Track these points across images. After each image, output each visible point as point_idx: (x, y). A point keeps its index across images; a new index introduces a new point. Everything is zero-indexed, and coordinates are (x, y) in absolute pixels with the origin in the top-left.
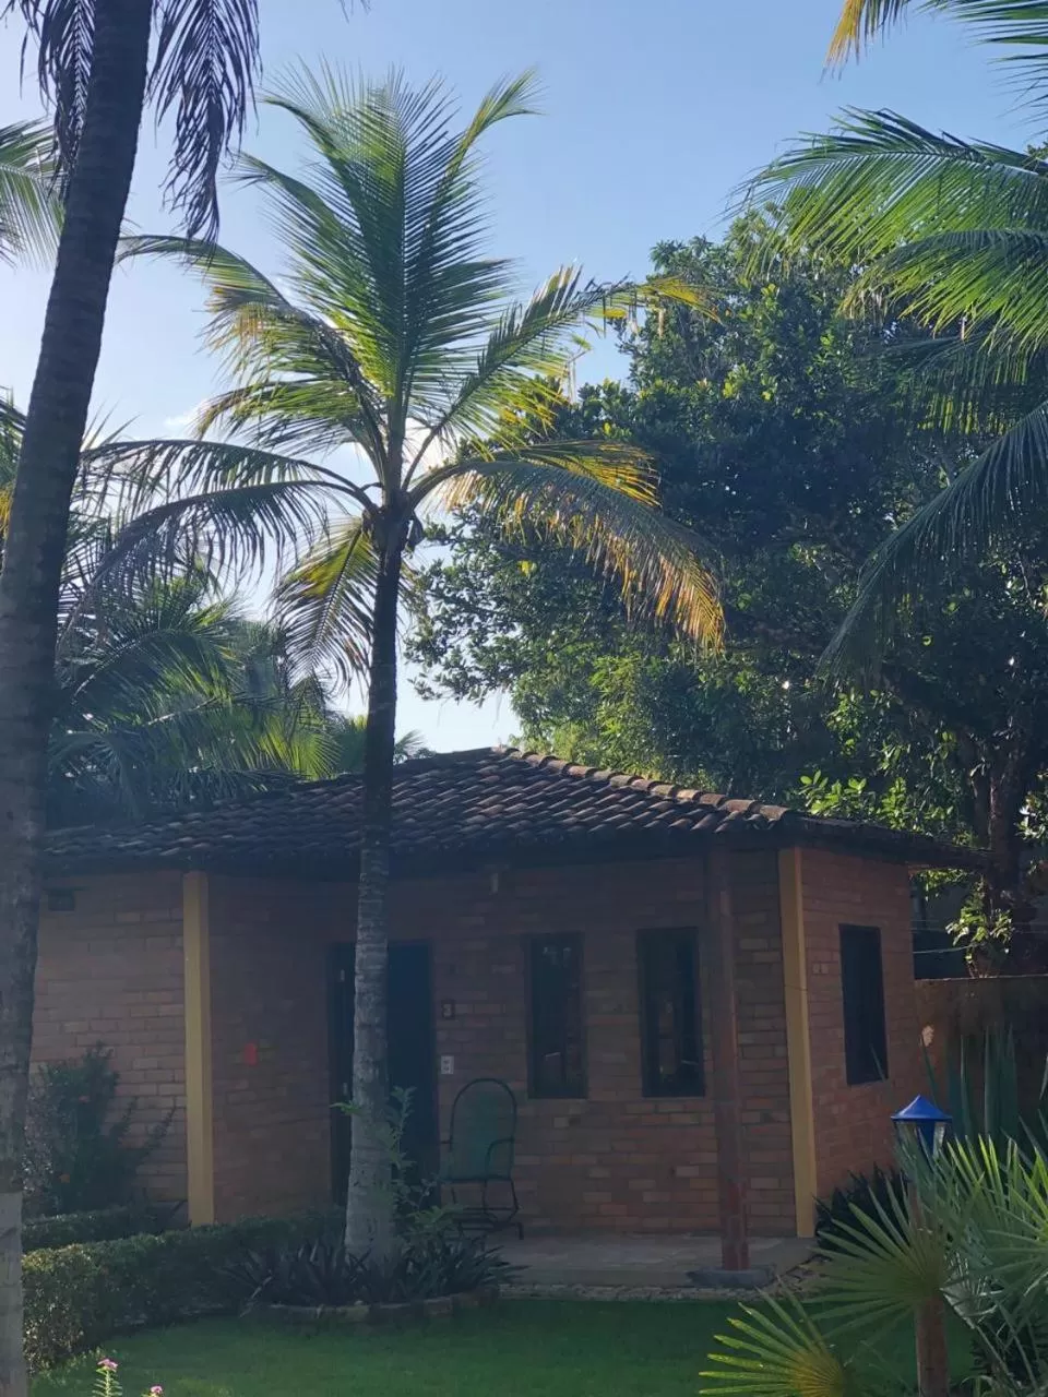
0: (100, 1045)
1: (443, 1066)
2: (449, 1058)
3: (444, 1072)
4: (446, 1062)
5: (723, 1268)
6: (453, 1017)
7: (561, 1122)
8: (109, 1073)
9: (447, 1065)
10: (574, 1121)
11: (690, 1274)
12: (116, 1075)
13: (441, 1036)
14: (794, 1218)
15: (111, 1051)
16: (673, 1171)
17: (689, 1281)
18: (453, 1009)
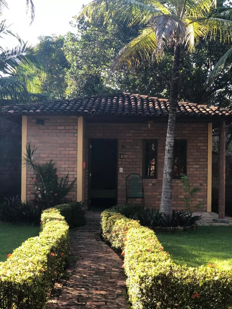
0: (52, 161)
1: (120, 170)
2: (122, 168)
3: (120, 171)
4: (121, 169)
5: (219, 218)
6: (123, 158)
7: (150, 185)
8: (54, 168)
9: (121, 170)
10: (154, 184)
11: (213, 220)
12: (56, 169)
13: (119, 163)
14: (207, 207)
15: (55, 162)
16: (178, 197)
17: (212, 221)
18: (123, 156)
